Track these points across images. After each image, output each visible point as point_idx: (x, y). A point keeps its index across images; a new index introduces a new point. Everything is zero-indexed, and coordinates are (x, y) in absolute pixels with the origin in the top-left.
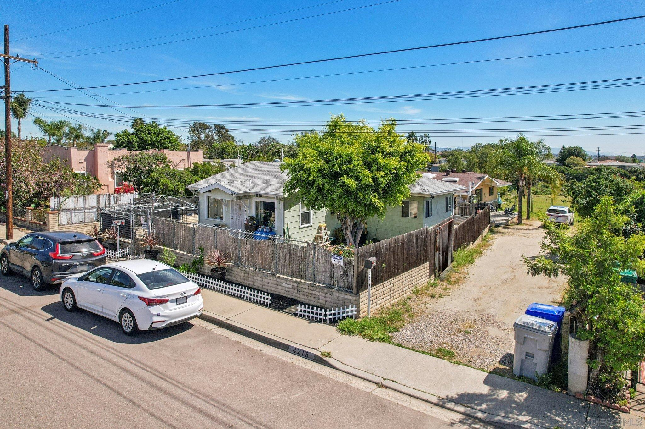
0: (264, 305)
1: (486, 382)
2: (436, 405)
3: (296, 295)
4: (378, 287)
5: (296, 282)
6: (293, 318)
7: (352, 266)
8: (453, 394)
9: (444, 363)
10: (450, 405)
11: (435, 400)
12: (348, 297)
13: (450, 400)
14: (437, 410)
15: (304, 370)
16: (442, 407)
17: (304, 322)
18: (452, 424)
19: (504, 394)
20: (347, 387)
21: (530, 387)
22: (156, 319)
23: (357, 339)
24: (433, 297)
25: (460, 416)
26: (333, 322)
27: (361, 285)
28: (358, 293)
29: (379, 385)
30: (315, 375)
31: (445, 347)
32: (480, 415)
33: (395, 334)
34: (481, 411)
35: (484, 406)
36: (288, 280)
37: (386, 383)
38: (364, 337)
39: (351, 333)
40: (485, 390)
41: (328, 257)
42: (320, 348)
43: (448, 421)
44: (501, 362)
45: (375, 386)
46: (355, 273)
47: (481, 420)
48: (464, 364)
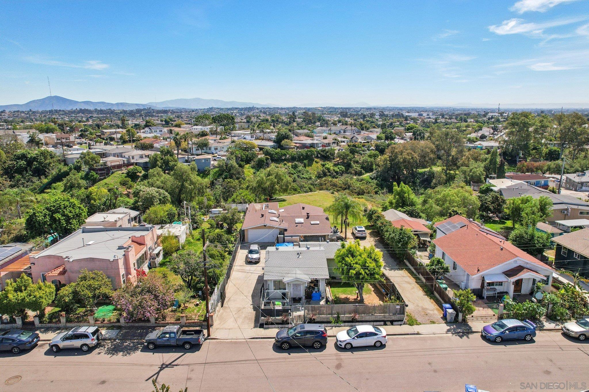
8: (446, 330)
9: (436, 325)
11: (445, 333)
15: (420, 337)
16: (448, 333)
18: (452, 336)
19: (452, 327)
20: (431, 337)
23: (416, 326)
30: (423, 337)
31: (431, 320)
32: (454, 332)
35: (452, 330)
40: (449, 327)
42: (414, 331)
44: (444, 320)
48: (440, 323)
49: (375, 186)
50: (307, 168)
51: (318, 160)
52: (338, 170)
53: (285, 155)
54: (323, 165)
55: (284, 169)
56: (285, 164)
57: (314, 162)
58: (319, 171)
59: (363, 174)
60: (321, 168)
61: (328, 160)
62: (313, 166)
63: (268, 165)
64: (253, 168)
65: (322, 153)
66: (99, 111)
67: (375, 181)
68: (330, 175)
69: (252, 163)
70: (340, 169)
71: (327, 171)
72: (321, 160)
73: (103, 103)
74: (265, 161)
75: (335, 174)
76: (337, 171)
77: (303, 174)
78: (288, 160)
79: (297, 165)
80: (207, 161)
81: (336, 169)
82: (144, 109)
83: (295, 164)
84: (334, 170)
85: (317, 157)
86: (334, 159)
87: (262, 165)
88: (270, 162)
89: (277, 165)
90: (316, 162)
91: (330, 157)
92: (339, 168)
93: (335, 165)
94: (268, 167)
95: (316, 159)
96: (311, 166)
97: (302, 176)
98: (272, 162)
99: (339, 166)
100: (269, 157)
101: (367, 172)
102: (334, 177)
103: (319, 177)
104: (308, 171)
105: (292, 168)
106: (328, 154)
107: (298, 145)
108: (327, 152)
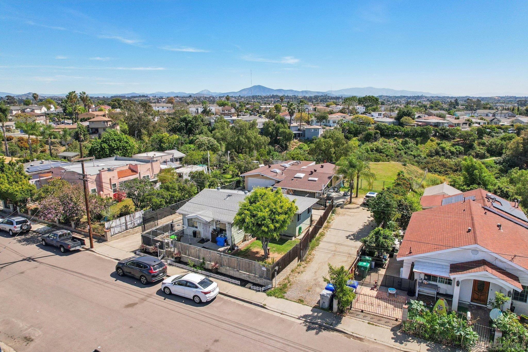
0: (238, 285)
1: (311, 311)
2: (298, 319)
3: (248, 279)
4: (278, 275)
5: (248, 274)
6: (249, 290)
7: (270, 271)
8: (302, 315)
9: (300, 305)
10: (301, 318)
11: (297, 317)
12: (268, 281)
13: (301, 317)
14: (298, 320)
15: (259, 311)
16: (299, 319)
17: (254, 292)
18: (301, 324)
19: (316, 314)
20: (273, 315)
21: (323, 311)
22: (208, 298)
23: (273, 298)
24: (299, 273)
25: (303, 321)
26: (264, 291)
27: (273, 276)
28: (272, 280)
29: (281, 314)
30: (263, 312)
31: (301, 298)
32: (308, 321)
33: (285, 294)
34: (309, 320)
35: (310, 318)
36: (245, 274)
37: (284, 313)
38: (275, 297)
39: (271, 295)
40: (311, 313)
41: (261, 267)
42: (262, 302)
43: (300, 323)
44: (317, 304)
45: (280, 314)
46: (271, 273)
47: (308, 322)
48: (306, 305)
49: (497, 171)
50: (419, 145)
51: (433, 138)
52: (455, 150)
53: (397, 131)
54: (439, 144)
55: (393, 144)
56: (395, 140)
57: (429, 141)
58: (432, 150)
59: (487, 157)
60: (435, 147)
61: (446, 139)
62: (426, 144)
63: (376, 139)
64: (359, 140)
65: (440, 132)
66: (286, 96)
67: (499, 167)
68: (444, 155)
69: (360, 136)
70: (458, 149)
71: (440, 150)
72: (438, 139)
73: (292, 91)
74: (373, 135)
75: (450, 154)
76: (453, 152)
77: (412, 151)
78: (400, 136)
79: (407, 141)
80: (316, 130)
81: (453, 149)
82: (322, 96)
83: (406, 140)
84: (450, 150)
85: (435, 136)
86: (454, 139)
87: (370, 139)
88: (380, 136)
89: (387, 140)
90: (431, 140)
91: (449, 136)
92: (456, 149)
93: (453, 145)
94: (376, 141)
95: (431, 138)
96: (424, 143)
97: (410, 153)
98: (381, 137)
99: (457, 147)
100: (379, 132)
101: (492, 155)
102: (448, 157)
103: (430, 155)
104: (418, 149)
105: (402, 144)
106: (447, 133)
107: (420, 123)
108: (447, 131)
